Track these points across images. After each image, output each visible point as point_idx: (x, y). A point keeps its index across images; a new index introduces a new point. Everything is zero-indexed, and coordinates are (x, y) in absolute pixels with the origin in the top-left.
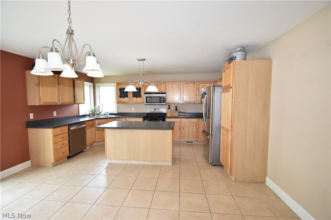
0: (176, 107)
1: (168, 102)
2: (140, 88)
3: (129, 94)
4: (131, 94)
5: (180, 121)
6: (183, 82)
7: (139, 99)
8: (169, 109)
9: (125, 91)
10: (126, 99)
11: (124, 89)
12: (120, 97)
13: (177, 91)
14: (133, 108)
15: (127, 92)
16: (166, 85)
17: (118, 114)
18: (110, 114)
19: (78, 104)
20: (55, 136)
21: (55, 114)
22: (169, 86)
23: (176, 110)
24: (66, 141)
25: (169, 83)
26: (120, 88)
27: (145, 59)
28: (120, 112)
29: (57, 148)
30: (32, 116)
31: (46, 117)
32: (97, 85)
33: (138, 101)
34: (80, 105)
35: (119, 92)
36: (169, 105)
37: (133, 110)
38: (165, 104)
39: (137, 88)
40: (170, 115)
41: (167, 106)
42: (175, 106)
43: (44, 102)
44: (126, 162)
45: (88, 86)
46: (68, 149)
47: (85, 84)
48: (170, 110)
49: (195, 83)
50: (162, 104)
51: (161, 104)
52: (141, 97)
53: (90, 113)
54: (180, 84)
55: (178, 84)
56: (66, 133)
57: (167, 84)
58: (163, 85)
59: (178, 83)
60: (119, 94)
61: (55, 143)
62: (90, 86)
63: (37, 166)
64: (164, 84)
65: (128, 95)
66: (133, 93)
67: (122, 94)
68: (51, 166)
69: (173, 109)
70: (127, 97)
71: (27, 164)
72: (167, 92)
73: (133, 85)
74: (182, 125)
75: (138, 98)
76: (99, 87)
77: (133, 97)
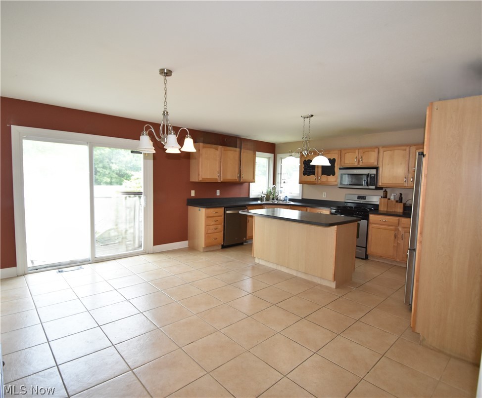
0: (401, 194)
1: (380, 184)
2: (334, 160)
3: (316, 169)
4: (320, 170)
5: (397, 221)
6: (415, 145)
7: (331, 179)
9: (311, 164)
10: (312, 178)
11: (311, 161)
12: (304, 174)
13: (401, 164)
14: (324, 193)
15: (314, 166)
16: (378, 153)
17: (303, 201)
18: (290, 200)
19: (249, 183)
20: (207, 217)
21: (218, 193)
22: (386, 156)
23: (400, 200)
24: (219, 225)
25: (385, 149)
26: (305, 161)
27: (312, 116)
28: (305, 197)
29: (209, 232)
30: (193, 193)
31: (208, 196)
32: (279, 156)
34: (251, 184)
35: (303, 166)
36: (385, 191)
37: (324, 196)
38: (374, 187)
39: (330, 160)
40: (386, 210)
41: (381, 193)
42: (398, 192)
43: (203, 178)
44: (274, 266)
45: (267, 158)
46: (223, 236)
47: (257, 155)
48: (386, 199)
50: (367, 187)
52: (334, 174)
53: (263, 195)
54: (408, 150)
55: (405, 150)
56: (221, 216)
57: (381, 150)
58: (373, 153)
59: (404, 148)
60: (303, 169)
61: (207, 225)
62: (269, 158)
63: (192, 249)
64: (376, 150)
65: (315, 172)
66: (323, 167)
67: (307, 169)
68: (202, 251)
69: (392, 197)
71: (184, 244)
72: (380, 165)
73: (322, 155)
74: (400, 229)
75: (329, 175)
76: (281, 159)
77: (322, 174)
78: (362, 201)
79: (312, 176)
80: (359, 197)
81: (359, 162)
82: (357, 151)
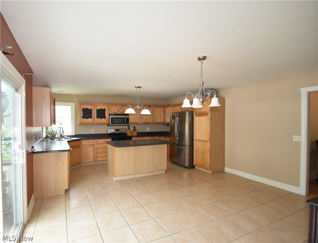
0: (134, 127)
1: (130, 123)
2: (105, 109)
3: (93, 115)
7: (103, 120)
8: (129, 129)
12: (83, 118)
14: (92, 130)
23: (135, 130)
26: (84, 109)
33: (102, 122)
35: (82, 112)
36: (128, 126)
37: (92, 132)
40: (130, 135)
42: (134, 125)
49: (151, 107)
51: (125, 124)
52: (105, 118)
60: (82, 115)
67: (87, 113)
69: (132, 129)
70: (91, 117)
75: (102, 118)
77: (97, 118)
78: (117, 132)
79: (90, 119)
80: (116, 130)
81: (119, 111)
82: (118, 106)
